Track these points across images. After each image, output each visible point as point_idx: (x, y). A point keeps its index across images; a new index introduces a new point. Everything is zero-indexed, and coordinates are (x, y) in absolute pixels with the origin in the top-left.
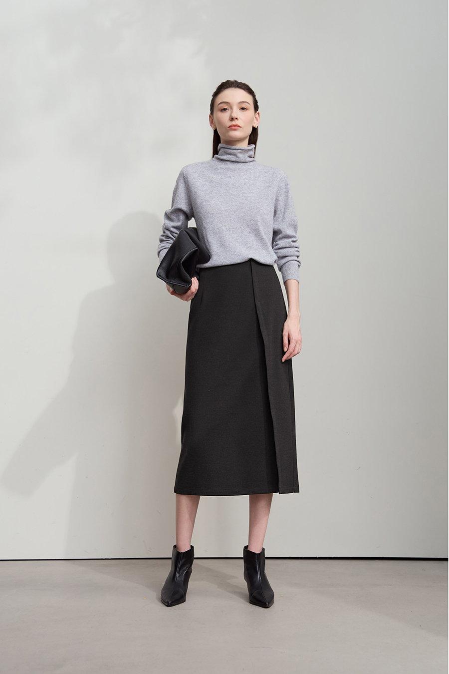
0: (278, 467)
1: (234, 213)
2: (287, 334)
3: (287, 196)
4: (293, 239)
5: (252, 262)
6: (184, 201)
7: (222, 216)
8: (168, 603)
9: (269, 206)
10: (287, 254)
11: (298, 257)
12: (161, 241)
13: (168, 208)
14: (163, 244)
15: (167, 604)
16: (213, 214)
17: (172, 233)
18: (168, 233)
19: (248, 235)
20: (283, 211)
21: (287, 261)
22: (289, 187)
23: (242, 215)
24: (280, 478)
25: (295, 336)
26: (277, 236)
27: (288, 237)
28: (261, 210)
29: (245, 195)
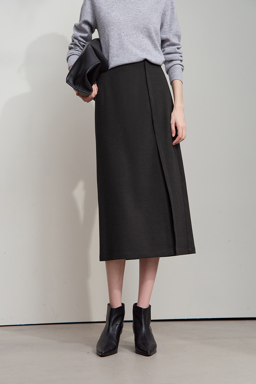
0: (175, 232)
1: (130, 22)
2: (174, 123)
3: (173, 12)
4: (178, 46)
5: (145, 62)
6: (90, 15)
7: (121, 25)
8: (102, 353)
9: (158, 18)
10: (173, 59)
11: (181, 61)
12: (70, 48)
13: (77, 22)
14: (72, 51)
15: (100, 354)
16: (114, 23)
17: (79, 42)
18: (76, 41)
19: (142, 39)
20: (169, 23)
21: (173, 64)
22: (174, 4)
23: (137, 24)
24: (177, 241)
25: (180, 125)
26: (164, 43)
27: (174, 45)
28: (152, 20)
29: (139, 9)
